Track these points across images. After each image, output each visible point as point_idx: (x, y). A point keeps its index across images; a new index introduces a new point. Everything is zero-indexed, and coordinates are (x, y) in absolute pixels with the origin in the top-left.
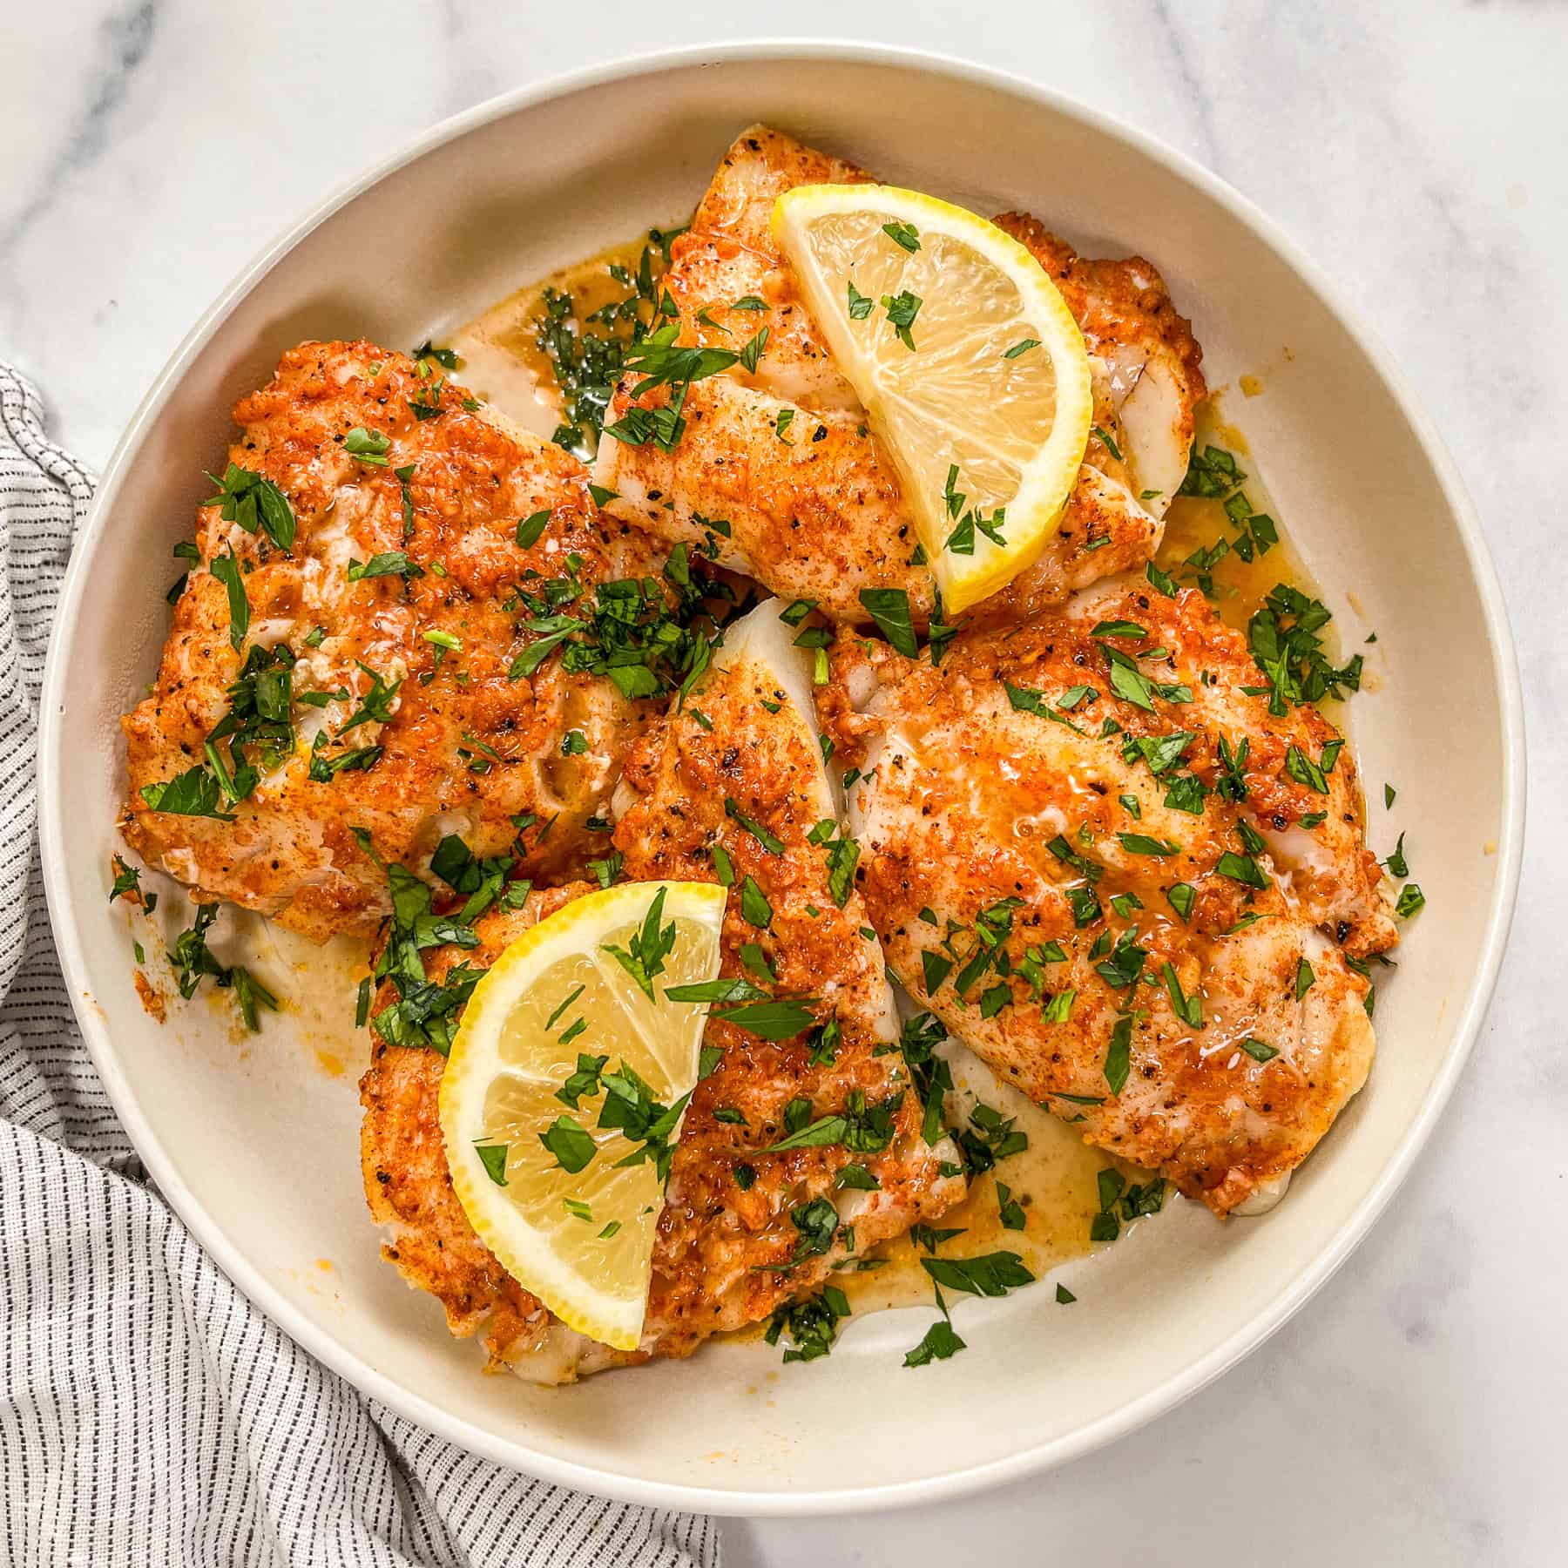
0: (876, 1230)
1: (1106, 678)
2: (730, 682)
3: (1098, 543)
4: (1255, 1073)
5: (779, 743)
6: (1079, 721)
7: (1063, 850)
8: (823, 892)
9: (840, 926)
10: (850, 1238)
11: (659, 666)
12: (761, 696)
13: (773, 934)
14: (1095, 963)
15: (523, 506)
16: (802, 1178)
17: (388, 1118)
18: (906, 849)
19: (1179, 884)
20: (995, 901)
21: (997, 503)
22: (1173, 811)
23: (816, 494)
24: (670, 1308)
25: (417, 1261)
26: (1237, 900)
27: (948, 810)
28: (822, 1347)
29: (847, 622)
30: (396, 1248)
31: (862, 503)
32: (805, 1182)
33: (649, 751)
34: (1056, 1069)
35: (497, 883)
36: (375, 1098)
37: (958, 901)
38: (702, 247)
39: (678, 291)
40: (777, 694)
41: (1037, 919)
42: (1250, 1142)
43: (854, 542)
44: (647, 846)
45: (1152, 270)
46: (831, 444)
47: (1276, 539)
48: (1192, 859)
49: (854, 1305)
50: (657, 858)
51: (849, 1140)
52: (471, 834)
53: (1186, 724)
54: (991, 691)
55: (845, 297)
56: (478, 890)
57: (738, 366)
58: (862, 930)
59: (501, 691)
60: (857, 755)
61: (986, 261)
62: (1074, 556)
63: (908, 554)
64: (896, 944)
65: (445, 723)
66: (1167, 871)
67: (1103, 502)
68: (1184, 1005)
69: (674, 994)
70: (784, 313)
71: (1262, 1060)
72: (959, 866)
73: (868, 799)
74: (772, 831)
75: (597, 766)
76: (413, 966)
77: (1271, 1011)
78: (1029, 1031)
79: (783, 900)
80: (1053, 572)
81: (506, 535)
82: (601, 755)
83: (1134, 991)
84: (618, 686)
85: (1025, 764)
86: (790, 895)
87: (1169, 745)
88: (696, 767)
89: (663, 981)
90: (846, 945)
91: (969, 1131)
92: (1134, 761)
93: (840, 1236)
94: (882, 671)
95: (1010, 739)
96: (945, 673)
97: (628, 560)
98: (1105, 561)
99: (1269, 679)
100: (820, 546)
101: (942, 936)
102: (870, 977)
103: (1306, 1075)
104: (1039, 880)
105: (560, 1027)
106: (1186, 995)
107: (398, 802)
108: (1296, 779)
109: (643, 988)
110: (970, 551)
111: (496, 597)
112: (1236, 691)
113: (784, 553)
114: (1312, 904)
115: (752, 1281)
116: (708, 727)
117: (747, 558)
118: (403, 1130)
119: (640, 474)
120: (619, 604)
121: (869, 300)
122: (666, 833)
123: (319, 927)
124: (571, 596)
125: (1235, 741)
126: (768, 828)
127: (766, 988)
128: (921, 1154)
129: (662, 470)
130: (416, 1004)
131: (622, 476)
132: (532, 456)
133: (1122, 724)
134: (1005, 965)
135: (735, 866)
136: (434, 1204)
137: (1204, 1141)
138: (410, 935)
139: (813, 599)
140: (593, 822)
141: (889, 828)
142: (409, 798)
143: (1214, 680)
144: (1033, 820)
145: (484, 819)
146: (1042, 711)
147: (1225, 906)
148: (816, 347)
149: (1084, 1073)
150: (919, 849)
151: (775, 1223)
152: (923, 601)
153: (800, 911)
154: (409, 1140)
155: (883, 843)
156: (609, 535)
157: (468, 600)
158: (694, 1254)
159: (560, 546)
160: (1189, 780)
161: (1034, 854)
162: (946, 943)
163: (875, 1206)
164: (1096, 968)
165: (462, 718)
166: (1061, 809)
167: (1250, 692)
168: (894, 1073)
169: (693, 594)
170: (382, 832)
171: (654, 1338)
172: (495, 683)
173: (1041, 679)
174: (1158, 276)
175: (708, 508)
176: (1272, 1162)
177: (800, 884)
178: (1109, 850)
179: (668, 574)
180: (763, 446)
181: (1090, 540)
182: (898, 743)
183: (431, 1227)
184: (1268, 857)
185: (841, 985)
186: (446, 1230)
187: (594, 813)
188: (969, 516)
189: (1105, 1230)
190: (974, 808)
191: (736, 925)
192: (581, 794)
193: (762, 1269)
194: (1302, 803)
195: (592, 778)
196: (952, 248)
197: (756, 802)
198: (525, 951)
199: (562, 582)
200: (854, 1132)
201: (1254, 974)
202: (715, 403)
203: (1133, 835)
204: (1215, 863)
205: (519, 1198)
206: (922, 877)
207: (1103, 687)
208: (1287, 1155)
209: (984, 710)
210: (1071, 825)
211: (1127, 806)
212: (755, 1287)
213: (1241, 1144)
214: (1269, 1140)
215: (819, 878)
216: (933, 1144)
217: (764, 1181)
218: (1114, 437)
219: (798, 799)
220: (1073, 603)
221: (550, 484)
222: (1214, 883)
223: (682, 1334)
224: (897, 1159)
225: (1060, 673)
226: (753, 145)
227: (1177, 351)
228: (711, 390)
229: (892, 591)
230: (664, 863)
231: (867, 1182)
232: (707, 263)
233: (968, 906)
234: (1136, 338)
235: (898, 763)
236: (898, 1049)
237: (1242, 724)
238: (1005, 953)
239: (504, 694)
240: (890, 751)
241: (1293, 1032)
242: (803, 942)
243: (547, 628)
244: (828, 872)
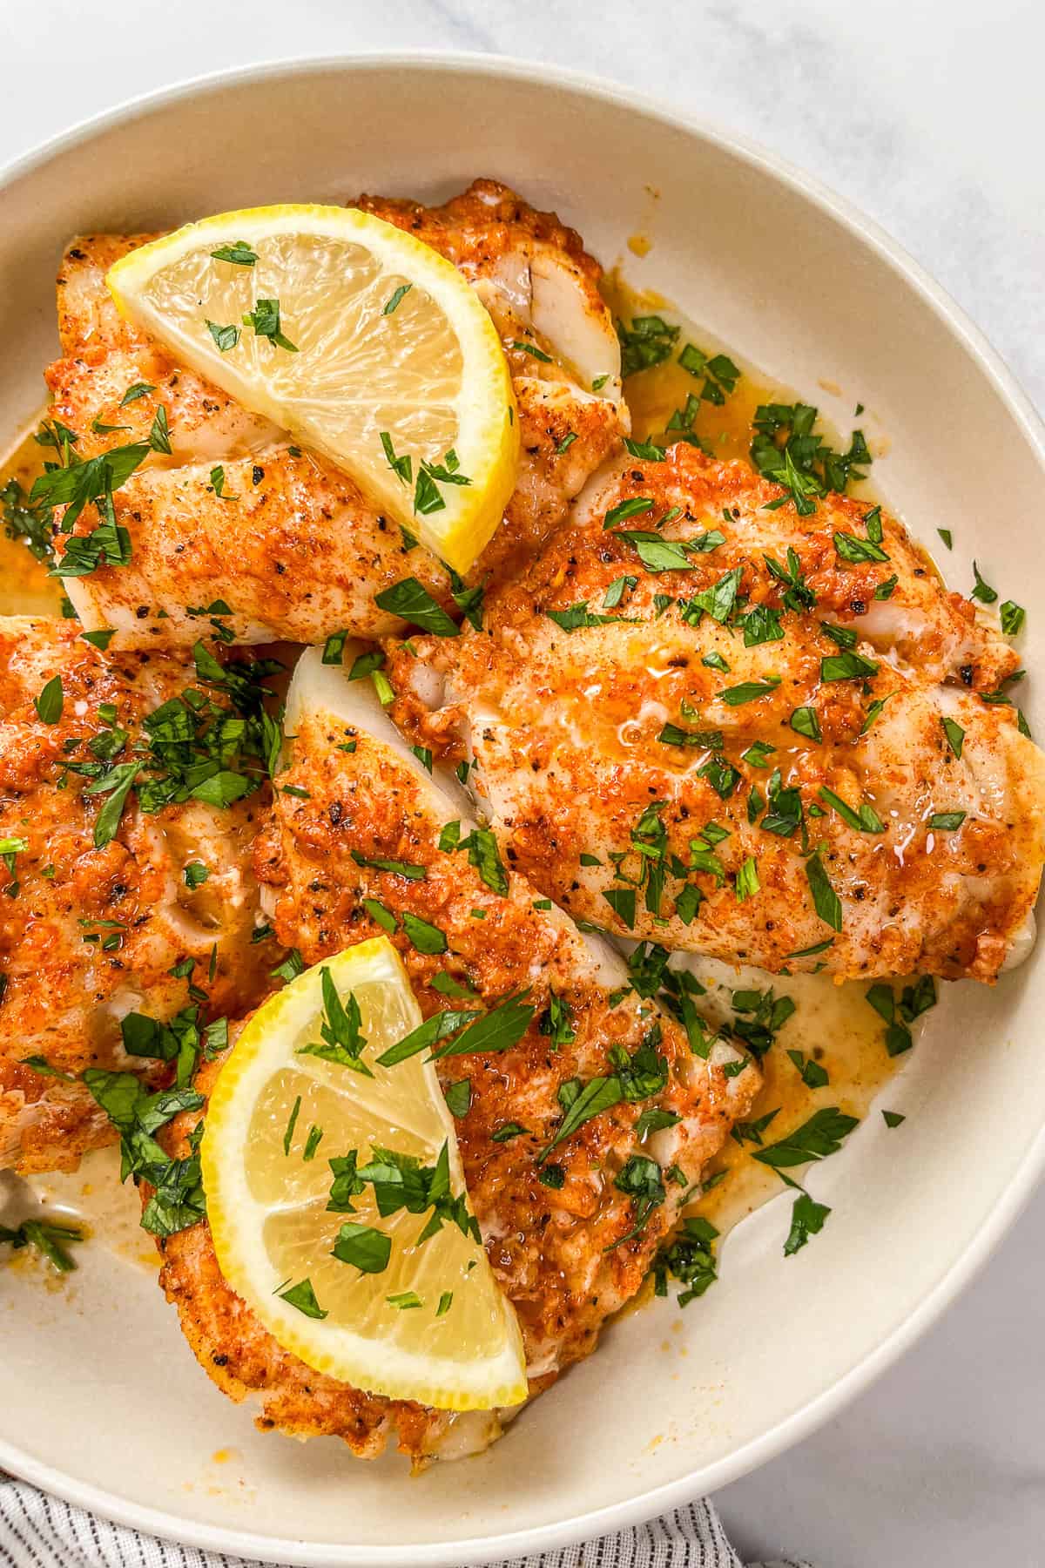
0: (699, 1154)
1: (638, 561)
2: (305, 745)
3: (566, 443)
4: (954, 843)
5: (371, 777)
6: (631, 612)
7: (677, 736)
8: (481, 890)
9: (512, 912)
10: (679, 1175)
11: (242, 764)
12: (335, 743)
13: (455, 954)
14: (757, 823)
15: (33, 684)
16: (606, 1149)
17: (200, 1304)
18: (537, 811)
19: (796, 710)
20: (639, 816)
21: (444, 448)
22: (756, 648)
23: (283, 531)
24: (550, 1327)
25: (293, 1418)
26: (856, 698)
27: (555, 754)
28: (709, 1274)
29: (386, 635)
30: (267, 1417)
31: (329, 517)
32: (612, 1150)
33: (270, 844)
34: (775, 936)
35: (192, 1036)
36: (178, 1291)
37: (607, 832)
38: (71, 367)
39: (67, 417)
40: (348, 733)
41: (685, 811)
42: (982, 905)
43: (343, 557)
44: (308, 933)
45: (497, 185)
46: (273, 478)
47: (737, 373)
48: (796, 682)
49: (718, 1223)
50: (321, 938)
51: (629, 1094)
52: (147, 1004)
53: (729, 565)
54: (538, 627)
55: (208, 336)
56: (180, 1050)
57: (152, 455)
58: (537, 905)
59: (96, 864)
60: (455, 748)
61: (326, 239)
62: (551, 466)
63: (399, 542)
64: (577, 899)
65: (56, 921)
66: (776, 704)
67: (551, 403)
68: (859, 819)
69: (388, 1060)
70: (171, 385)
71: (955, 828)
72: (592, 800)
73: (484, 782)
74: (406, 860)
75: (229, 884)
76: (153, 1153)
77: (940, 781)
78: (734, 915)
79: (448, 917)
80: (539, 491)
81: (28, 721)
82: (227, 871)
83: (806, 832)
84: (210, 803)
85: (602, 676)
86: (454, 909)
87: (723, 590)
88: (309, 839)
89: (371, 1053)
90: (528, 925)
91: (738, 1021)
92: (698, 622)
93: (668, 1179)
94: (436, 662)
95: (577, 662)
96: (491, 633)
97: (161, 684)
98: (584, 458)
99: (785, 487)
100: (313, 576)
101: (613, 871)
102: (567, 942)
103: (1000, 820)
104: (668, 775)
105: (298, 1147)
106: (854, 808)
107: (50, 1016)
108: (854, 562)
109: (355, 1069)
110: (441, 504)
111: (46, 781)
112: (762, 512)
113: (286, 600)
114: (927, 666)
115: (612, 1263)
116: (305, 795)
117: (262, 625)
118: (217, 1307)
119: (118, 599)
120: (166, 728)
121: (233, 327)
122: (318, 911)
123: (62, 1157)
124: (119, 743)
125: (781, 556)
126: (401, 860)
127: (477, 1005)
128: (701, 1070)
129: (133, 585)
130: (171, 1188)
131: (105, 611)
132: (25, 638)
133: (672, 595)
134: (680, 868)
135: (390, 911)
136: (281, 1359)
137: (942, 925)
138: (134, 1127)
139: (341, 630)
140: (258, 933)
141: (513, 800)
142: (58, 1007)
143: (737, 513)
144: (633, 724)
145: (145, 987)
146: (593, 621)
147: (847, 708)
148: (216, 399)
149: (802, 926)
150: (548, 803)
151: (603, 1201)
152: (437, 579)
153: (467, 920)
154: (228, 1313)
155: (513, 816)
156: (133, 672)
157: (18, 797)
158: (547, 1266)
159: (89, 703)
160: (757, 612)
161: (654, 754)
162: (618, 875)
163: (685, 1135)
164: (761, 827)
165: (70, 908)
166: (655, 699)
167: (773, 506)
168: (639, 1011)
169: (236, 682)
170: (53, 1050)
171: (553, 1356)
172: (83, 862)
173: (579, 592)
174: (504, 187)
175: (196, 597)
176: (1012, 912)
177: (456, 895)
178: (717, 713)
179: (203, 678)
180: (211, 515)
181: (557, 443)
182: (482, 719)
183: (289, 1380)
184: (865, 644)
185: (544, 965)
186: (305, 1376)
187: (254, 924)
188: (422, 473)
189: (899, 1042)
190: (578, 742)
191: (419, 962)
192: (229, 915)
193: (613, 1247)
194: (869, 579)
195: (229, 896)
196: (287, 244)
197: (378, 842)
198: (229, 1094)
199: (104, 735)
200: (630, 1085)
201: (907, 755)
202: (149, 497)
203: (731, 689)
204: (818, 674)
205: (346, 1320)
206: (563, 829)
207: (639, 570)
208: (1021, 899)
209: (541, 648)
210: (671, 709)
211: (713, 666)
212: (615, 1266)
213: (976, 911)
214: (999, 894)
215: (472, 879)
216: (705, 1054)
217: (576, 1170)
218: (534, 343)
219: (414, 818)
220: (576, 511)
221: (54, 653)
222: (827, 692)
223: (575, 1338)
224: (683, 1085)
225: (594, 577)
226: (77, 255)
227: (554, 243)
228: (139, 490)
229: (401, 583)
230: (330, 940)
231: (666, 1120)
232: (81, 378)
233: (618, 833)
234: (507, 246)
235: (489, 737)
236: (631, 989)
237: (780, 538)
238: (674, 858)
239: (99, 865)
240: (476, 731)
241: (970, 788)
242: (487, 947)
243: (109, 784)
244: (477, 870)
